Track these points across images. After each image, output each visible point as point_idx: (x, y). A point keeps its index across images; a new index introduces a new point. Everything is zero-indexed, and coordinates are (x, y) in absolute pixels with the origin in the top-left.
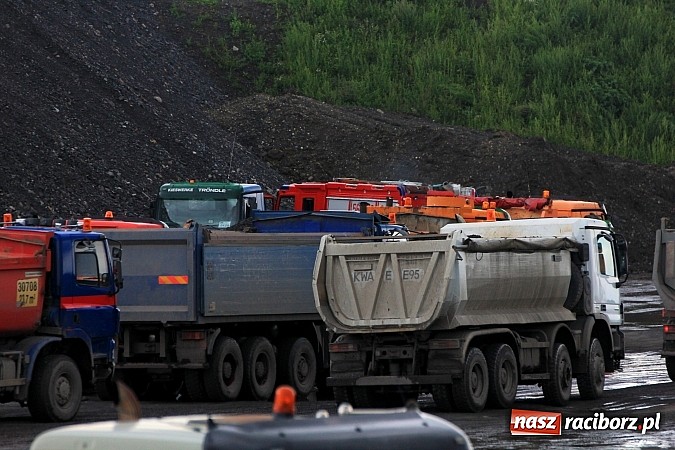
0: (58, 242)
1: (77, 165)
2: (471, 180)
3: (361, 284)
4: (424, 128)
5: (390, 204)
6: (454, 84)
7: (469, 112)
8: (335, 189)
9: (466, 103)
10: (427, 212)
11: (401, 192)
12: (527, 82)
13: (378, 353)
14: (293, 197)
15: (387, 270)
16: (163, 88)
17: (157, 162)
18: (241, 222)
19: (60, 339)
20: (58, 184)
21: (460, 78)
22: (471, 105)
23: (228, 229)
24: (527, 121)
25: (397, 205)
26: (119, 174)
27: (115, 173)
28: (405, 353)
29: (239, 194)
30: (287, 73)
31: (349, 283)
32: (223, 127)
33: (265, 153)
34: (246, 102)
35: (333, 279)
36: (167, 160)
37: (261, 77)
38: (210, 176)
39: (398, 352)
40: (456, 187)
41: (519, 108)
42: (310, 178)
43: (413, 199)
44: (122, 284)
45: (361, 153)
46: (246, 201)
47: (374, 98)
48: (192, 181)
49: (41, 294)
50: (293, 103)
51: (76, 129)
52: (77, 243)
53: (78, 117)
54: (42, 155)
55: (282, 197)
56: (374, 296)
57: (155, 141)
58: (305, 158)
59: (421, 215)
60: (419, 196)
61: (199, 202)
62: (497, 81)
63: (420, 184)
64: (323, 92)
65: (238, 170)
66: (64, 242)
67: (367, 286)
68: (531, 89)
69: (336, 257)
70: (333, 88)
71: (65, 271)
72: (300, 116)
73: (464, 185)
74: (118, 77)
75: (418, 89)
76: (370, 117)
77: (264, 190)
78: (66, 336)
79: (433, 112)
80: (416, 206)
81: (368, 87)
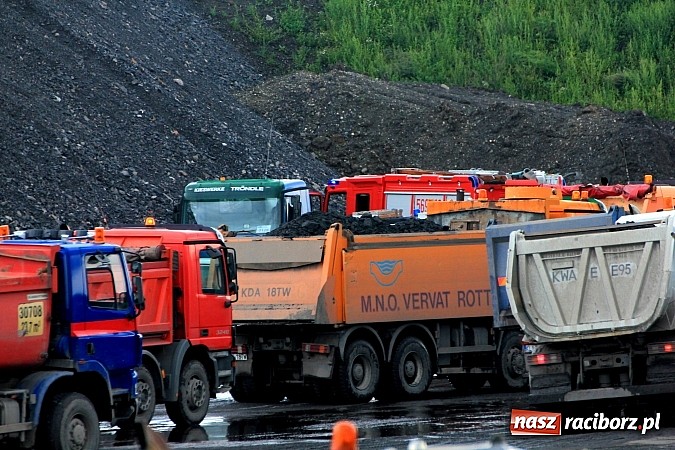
0: (65, 258)
1: (84, 164)
2: (558, 166)
3: (561, 285)
4: (498, 105)
5: (461, 197)
6: (532, 51)
7: (552, 84)
8: (395, 181)
9: (548, 74)
10: (505, 205)
11: (473, 182)
12: (621, 46)
13: (587, 363)
14: (345, 193)
15: (592, 266)
16: (184, 69)
17: (180, 157)
18: (284, 226)
19: (72, 373)
20: (63, 188)
21: (540, 44)
22: (554, 76)
23: (268, 234)
24: (622, 93)
25: (470, 199)
26: (135, 173)
27: (130, 172)
28: (618, 360)
29: (280, 193)
30: (332, 44)
31: (547, 284)
32: (257, 113)
33: (309, 142)
34: (283, 82)
35: (528, 281)
36: (191, 154)
37: (302, 50)
38: (244, 172)
39: (610, 361)
40: (540, 174)
41: (612, 77)
42: (364, 170)
43: (488, 190)
44: (143, 305)
45: (424, 137)
46: (288, 200)
47: (437, 71)
48: (223, 179)
49: (48, 320)
50: (341, 80)
51: (82, 120)
52: (88, 257)
53: (85, 106)
54: (42, 153)
55: (332, 193)
56: (579, 298)
57: (176, 132)
58: (356, 147)
59: (499, 210)
60: (496, 187)
61: (232, 203)
62: (585, 46)
63: (496, 172)
64: (375, 66)
65: (277, 163)
66: (72, 257)
67: (569, 287)
68: (626, 54)
69: (529, 256)
70: (388, 61)
71: (74, 292)
72: (350, 96)
73: (549, 171)
74: (130, 57)
75: (489, 58)
76: (433, 94)
77: (309, 187)
78: (78, 370)
79: (508, 85)
80: (493, 198)
81: (429, 58)
